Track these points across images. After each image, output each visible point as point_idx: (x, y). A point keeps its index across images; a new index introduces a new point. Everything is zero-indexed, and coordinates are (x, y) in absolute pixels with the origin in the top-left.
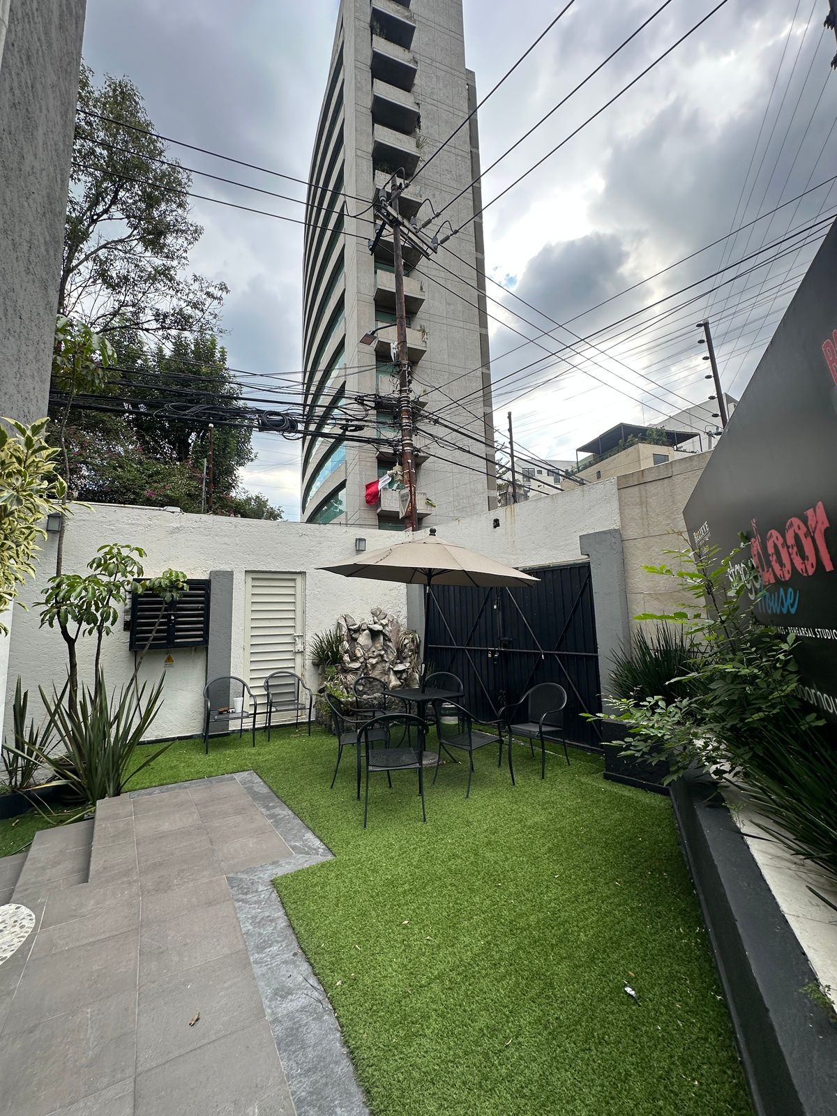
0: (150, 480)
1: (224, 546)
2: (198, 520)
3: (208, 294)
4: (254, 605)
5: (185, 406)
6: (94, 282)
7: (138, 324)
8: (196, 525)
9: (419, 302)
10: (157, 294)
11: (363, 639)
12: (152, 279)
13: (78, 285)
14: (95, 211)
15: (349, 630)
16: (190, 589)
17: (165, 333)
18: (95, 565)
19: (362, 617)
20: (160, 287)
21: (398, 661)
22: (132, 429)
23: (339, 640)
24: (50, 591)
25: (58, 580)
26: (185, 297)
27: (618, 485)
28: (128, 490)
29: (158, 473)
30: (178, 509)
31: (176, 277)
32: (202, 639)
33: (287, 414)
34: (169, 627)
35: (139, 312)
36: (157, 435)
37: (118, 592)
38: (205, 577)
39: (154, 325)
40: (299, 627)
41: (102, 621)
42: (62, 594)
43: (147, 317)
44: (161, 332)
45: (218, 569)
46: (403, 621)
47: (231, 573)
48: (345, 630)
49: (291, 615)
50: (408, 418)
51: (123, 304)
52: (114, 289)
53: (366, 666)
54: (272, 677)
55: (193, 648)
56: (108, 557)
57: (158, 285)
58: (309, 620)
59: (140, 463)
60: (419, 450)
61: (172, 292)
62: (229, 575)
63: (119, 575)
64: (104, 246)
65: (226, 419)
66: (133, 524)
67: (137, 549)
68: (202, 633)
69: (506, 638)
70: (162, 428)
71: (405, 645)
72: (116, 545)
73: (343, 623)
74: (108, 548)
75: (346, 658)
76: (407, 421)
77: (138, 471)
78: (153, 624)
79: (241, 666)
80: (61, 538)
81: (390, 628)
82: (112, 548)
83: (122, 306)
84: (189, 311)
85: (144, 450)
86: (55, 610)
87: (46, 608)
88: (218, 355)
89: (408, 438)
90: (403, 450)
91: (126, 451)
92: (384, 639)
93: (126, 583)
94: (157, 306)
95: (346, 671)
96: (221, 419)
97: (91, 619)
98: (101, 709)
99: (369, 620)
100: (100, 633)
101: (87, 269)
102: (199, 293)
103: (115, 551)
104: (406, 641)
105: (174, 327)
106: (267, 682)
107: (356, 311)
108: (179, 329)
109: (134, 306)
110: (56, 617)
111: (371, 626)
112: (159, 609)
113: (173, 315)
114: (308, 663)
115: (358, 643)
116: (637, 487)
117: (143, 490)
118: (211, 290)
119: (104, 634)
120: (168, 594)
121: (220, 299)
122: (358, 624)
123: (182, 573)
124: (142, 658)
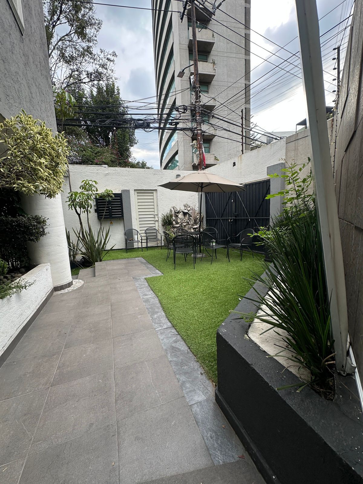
0: (96, 156)
1: (125, 180)
2: (115, 170)
3: (108, 59)
4: (139, 203)
5: (104, 120)
6: (60, 61)
7: (81, 80)
8: (114, 172)
9: (211, 45)
10: (86, 63)
11: (180, 216)
12: (83, 55)
13: (53, 63)
14: (54, 20)
15: (175, 212)
16: (115, 197)
17: (92, 83)
18: (82, 188)
19: (180, 207)
20: (87, 59)
21: (195, 225)
22: (86, 133)
23: (171, 216)
24: (69, 197)
25: (71, 193)
26: (98, 63)
27: (286, 141)
28: (89, 160)
29: (98, 152)
30: (107, 166)
31: (93, 52)
32: (121, 215)
33: (145, 120)
34: (110, 211)
35: (80, 74)
36: (96, 135)
37: (91, 198)
38: (120, 192)
39: (87, 80)
40: (156, 212)
41: (87, 208)
42: (73, 198)
43: (84, 76)
44: (90, 83)
45: (124, 189)
46: (197, 209)
47: (129, 191)
48: (173, 212)
49: (152, 207)
50: (199, 116)
51: (73, 71)
52: (68, 64)
53: (182, 226)
54: (147, 229)
55: (119, 219)
56: (85, 184)
57: (86, 58)
58: (160, 209)
59: (91, 148)
60: (204, 132)
61: (92, 61)
62: (128, 191)
63: (90, 191)
64: (60, 40)
65: (121, 125)
66: (92, 173)
67: (94, 181)
68: (121, 213)
69: (236, 213)
70: (98, 131)
71: (197, 218)
72: (87, 180)
73: (172, 209)
74: (85, 181)
75: (174, 223)
76: (199, 117)
77: (91, 152)
78: (104, 210)
79: (136, 225)
80: (69, 179)
81: (191, 211)
82: (86, 181)
83: (73, 72)
84: (100, 70)
85: (92, 142)
86: (72, 203)
87: (69, 203)
88: (116, 91)
89: (199, 126)
90: (197, 132)
91: (85, 143)
92: (189, 216)
93: (93, 194)
94: (87, 70)
95: (174, 227)
96: (119, 125)
97: (84, 208)
98: (92, 237)
99: (183, 208)
100: (87, 212)
101: (55, 54)
102: (104, 59)
103: (87, 182)
104: (198, 217)
105: (95, 80)
106: (146, 231)
107: (179, 56)
108: (98, 81)
109: (77, 71)
110: (73, 206)
111: (183, 211)
112: (105, 205)
113: (94, 73)
114: (160, 225)
115: (179, 217)
116: (294, 142)
117: (94, 160)
118: (109, 56)
119: (89, 213)
120: (107, 198)
121: (113, 61)
122: (179, 210)
123: (111, 190)
124: (102, 221)
